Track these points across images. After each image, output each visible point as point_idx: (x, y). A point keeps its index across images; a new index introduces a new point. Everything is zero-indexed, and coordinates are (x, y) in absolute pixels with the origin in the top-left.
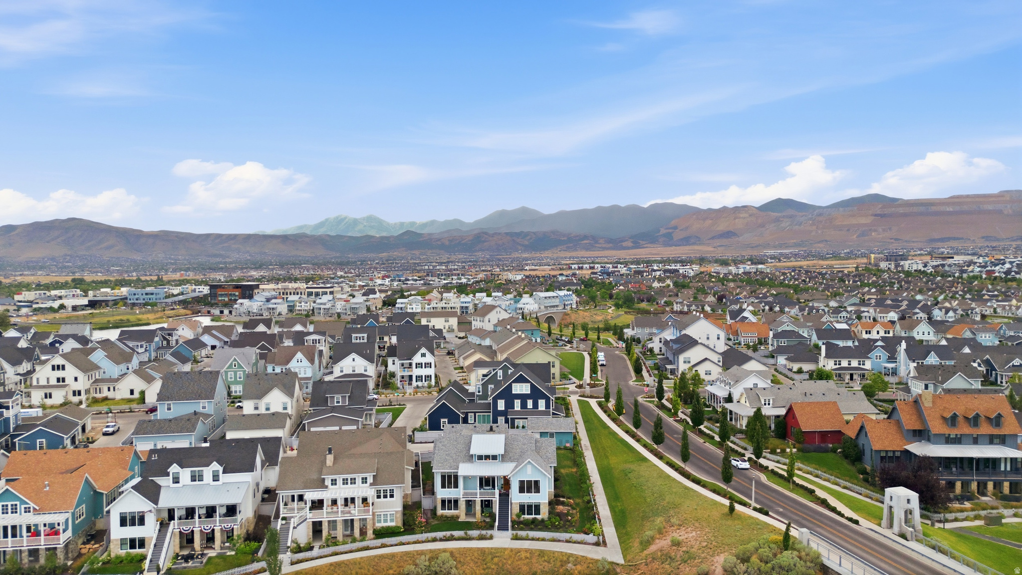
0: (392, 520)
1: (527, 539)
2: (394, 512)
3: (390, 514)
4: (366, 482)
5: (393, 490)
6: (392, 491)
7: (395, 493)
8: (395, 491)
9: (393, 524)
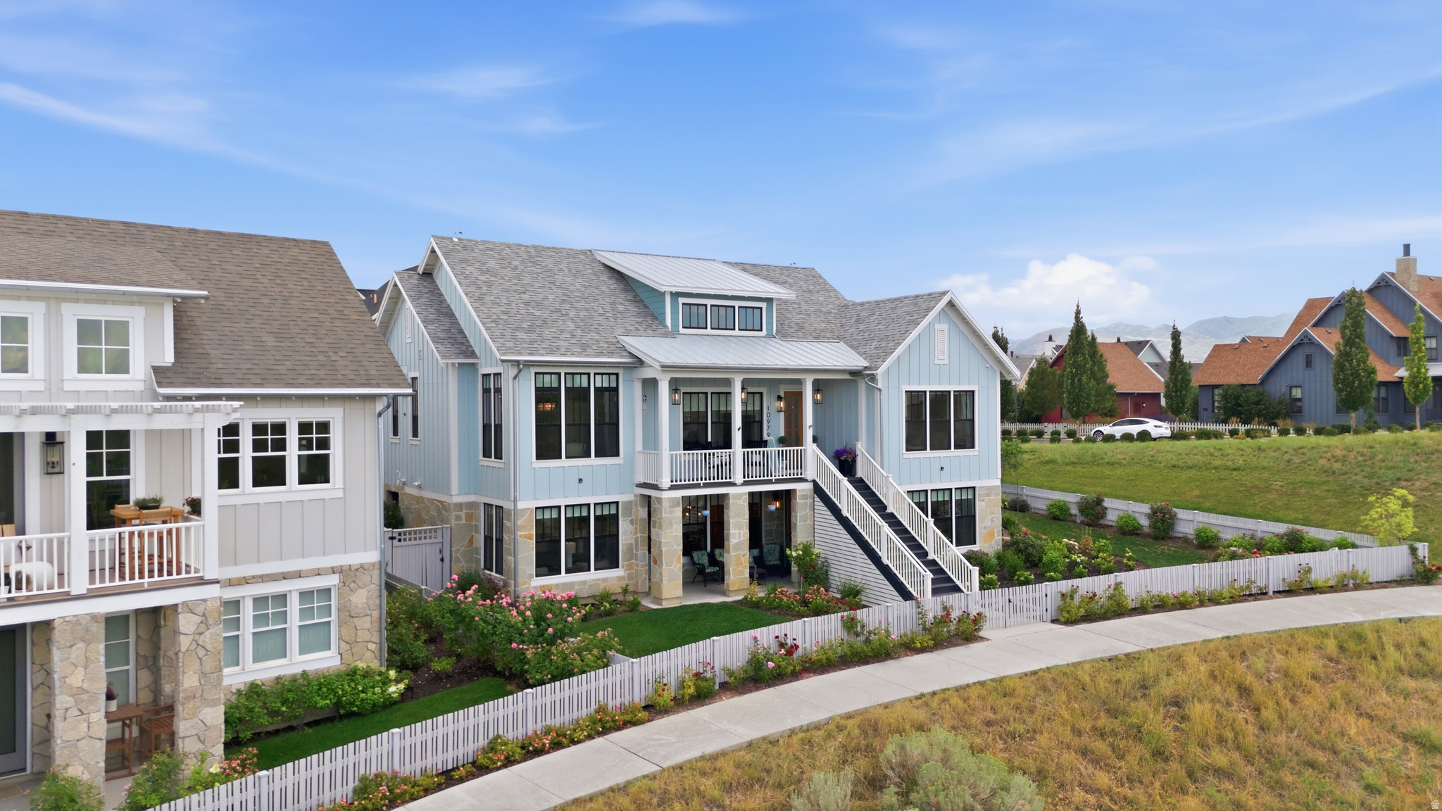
0: (315, 637)
1: (1117, 609)
2: (332, 581)
3: (306, 595)
4: (120, 364)
5: (324, 427)
6: (315, 434)
7: (336, 454)
8: (336, 436)
9: (325, 661)
